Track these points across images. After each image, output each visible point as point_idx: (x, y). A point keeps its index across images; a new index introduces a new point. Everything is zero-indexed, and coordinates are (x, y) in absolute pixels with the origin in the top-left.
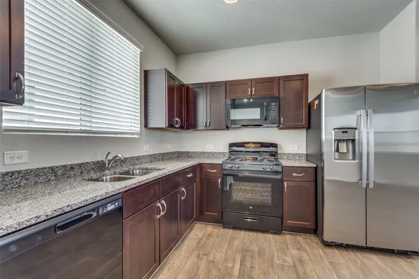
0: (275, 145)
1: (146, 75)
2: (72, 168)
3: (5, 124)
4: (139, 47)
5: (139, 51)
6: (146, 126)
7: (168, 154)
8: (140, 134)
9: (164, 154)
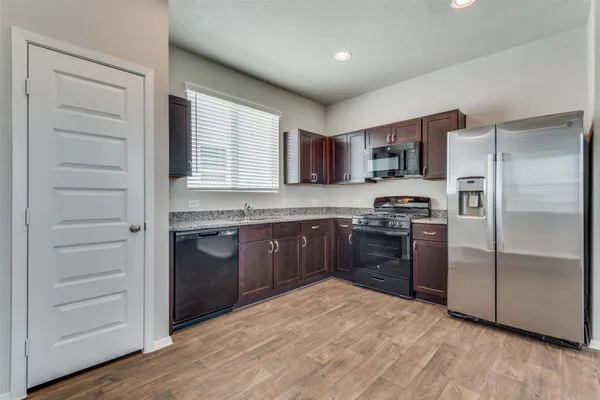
0: (427, 200)
1: (285, 136)
2: (223, 213)
3: (189, 186)
4: (278, 114)
5: (277, 118)
6: (285, 182)
7: (311, 209)
8: (279, 189)
9: (307, 209)
